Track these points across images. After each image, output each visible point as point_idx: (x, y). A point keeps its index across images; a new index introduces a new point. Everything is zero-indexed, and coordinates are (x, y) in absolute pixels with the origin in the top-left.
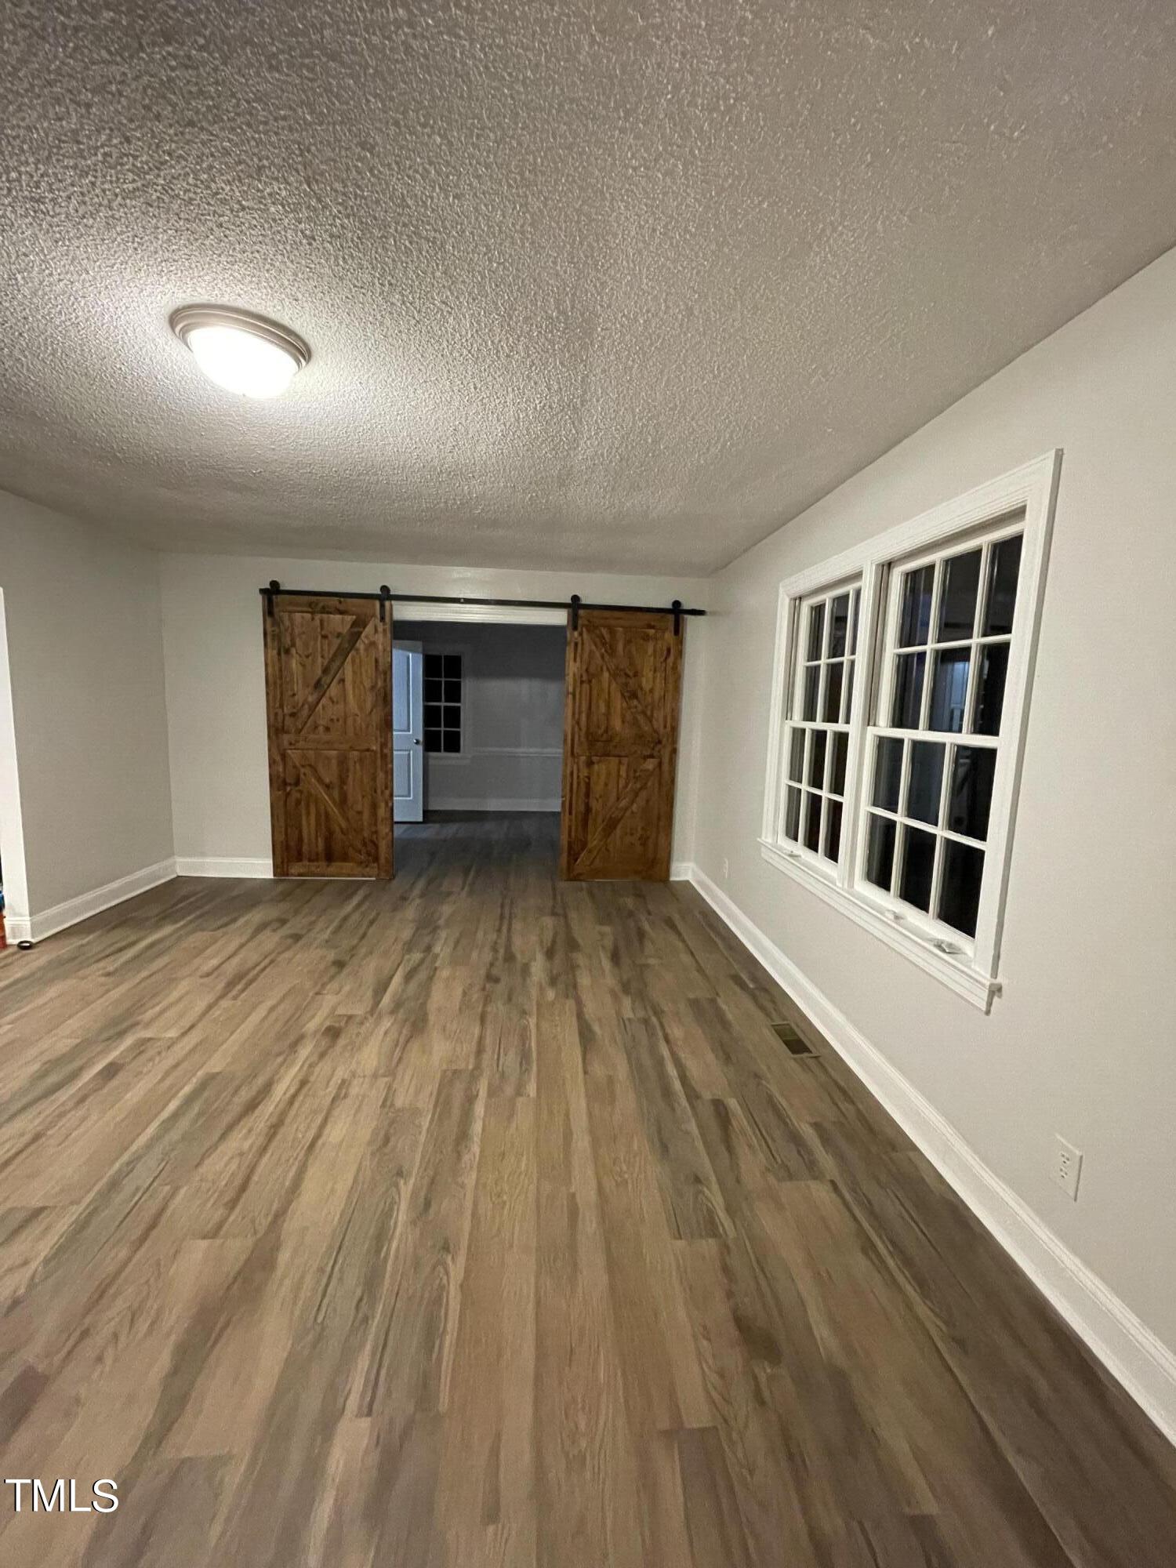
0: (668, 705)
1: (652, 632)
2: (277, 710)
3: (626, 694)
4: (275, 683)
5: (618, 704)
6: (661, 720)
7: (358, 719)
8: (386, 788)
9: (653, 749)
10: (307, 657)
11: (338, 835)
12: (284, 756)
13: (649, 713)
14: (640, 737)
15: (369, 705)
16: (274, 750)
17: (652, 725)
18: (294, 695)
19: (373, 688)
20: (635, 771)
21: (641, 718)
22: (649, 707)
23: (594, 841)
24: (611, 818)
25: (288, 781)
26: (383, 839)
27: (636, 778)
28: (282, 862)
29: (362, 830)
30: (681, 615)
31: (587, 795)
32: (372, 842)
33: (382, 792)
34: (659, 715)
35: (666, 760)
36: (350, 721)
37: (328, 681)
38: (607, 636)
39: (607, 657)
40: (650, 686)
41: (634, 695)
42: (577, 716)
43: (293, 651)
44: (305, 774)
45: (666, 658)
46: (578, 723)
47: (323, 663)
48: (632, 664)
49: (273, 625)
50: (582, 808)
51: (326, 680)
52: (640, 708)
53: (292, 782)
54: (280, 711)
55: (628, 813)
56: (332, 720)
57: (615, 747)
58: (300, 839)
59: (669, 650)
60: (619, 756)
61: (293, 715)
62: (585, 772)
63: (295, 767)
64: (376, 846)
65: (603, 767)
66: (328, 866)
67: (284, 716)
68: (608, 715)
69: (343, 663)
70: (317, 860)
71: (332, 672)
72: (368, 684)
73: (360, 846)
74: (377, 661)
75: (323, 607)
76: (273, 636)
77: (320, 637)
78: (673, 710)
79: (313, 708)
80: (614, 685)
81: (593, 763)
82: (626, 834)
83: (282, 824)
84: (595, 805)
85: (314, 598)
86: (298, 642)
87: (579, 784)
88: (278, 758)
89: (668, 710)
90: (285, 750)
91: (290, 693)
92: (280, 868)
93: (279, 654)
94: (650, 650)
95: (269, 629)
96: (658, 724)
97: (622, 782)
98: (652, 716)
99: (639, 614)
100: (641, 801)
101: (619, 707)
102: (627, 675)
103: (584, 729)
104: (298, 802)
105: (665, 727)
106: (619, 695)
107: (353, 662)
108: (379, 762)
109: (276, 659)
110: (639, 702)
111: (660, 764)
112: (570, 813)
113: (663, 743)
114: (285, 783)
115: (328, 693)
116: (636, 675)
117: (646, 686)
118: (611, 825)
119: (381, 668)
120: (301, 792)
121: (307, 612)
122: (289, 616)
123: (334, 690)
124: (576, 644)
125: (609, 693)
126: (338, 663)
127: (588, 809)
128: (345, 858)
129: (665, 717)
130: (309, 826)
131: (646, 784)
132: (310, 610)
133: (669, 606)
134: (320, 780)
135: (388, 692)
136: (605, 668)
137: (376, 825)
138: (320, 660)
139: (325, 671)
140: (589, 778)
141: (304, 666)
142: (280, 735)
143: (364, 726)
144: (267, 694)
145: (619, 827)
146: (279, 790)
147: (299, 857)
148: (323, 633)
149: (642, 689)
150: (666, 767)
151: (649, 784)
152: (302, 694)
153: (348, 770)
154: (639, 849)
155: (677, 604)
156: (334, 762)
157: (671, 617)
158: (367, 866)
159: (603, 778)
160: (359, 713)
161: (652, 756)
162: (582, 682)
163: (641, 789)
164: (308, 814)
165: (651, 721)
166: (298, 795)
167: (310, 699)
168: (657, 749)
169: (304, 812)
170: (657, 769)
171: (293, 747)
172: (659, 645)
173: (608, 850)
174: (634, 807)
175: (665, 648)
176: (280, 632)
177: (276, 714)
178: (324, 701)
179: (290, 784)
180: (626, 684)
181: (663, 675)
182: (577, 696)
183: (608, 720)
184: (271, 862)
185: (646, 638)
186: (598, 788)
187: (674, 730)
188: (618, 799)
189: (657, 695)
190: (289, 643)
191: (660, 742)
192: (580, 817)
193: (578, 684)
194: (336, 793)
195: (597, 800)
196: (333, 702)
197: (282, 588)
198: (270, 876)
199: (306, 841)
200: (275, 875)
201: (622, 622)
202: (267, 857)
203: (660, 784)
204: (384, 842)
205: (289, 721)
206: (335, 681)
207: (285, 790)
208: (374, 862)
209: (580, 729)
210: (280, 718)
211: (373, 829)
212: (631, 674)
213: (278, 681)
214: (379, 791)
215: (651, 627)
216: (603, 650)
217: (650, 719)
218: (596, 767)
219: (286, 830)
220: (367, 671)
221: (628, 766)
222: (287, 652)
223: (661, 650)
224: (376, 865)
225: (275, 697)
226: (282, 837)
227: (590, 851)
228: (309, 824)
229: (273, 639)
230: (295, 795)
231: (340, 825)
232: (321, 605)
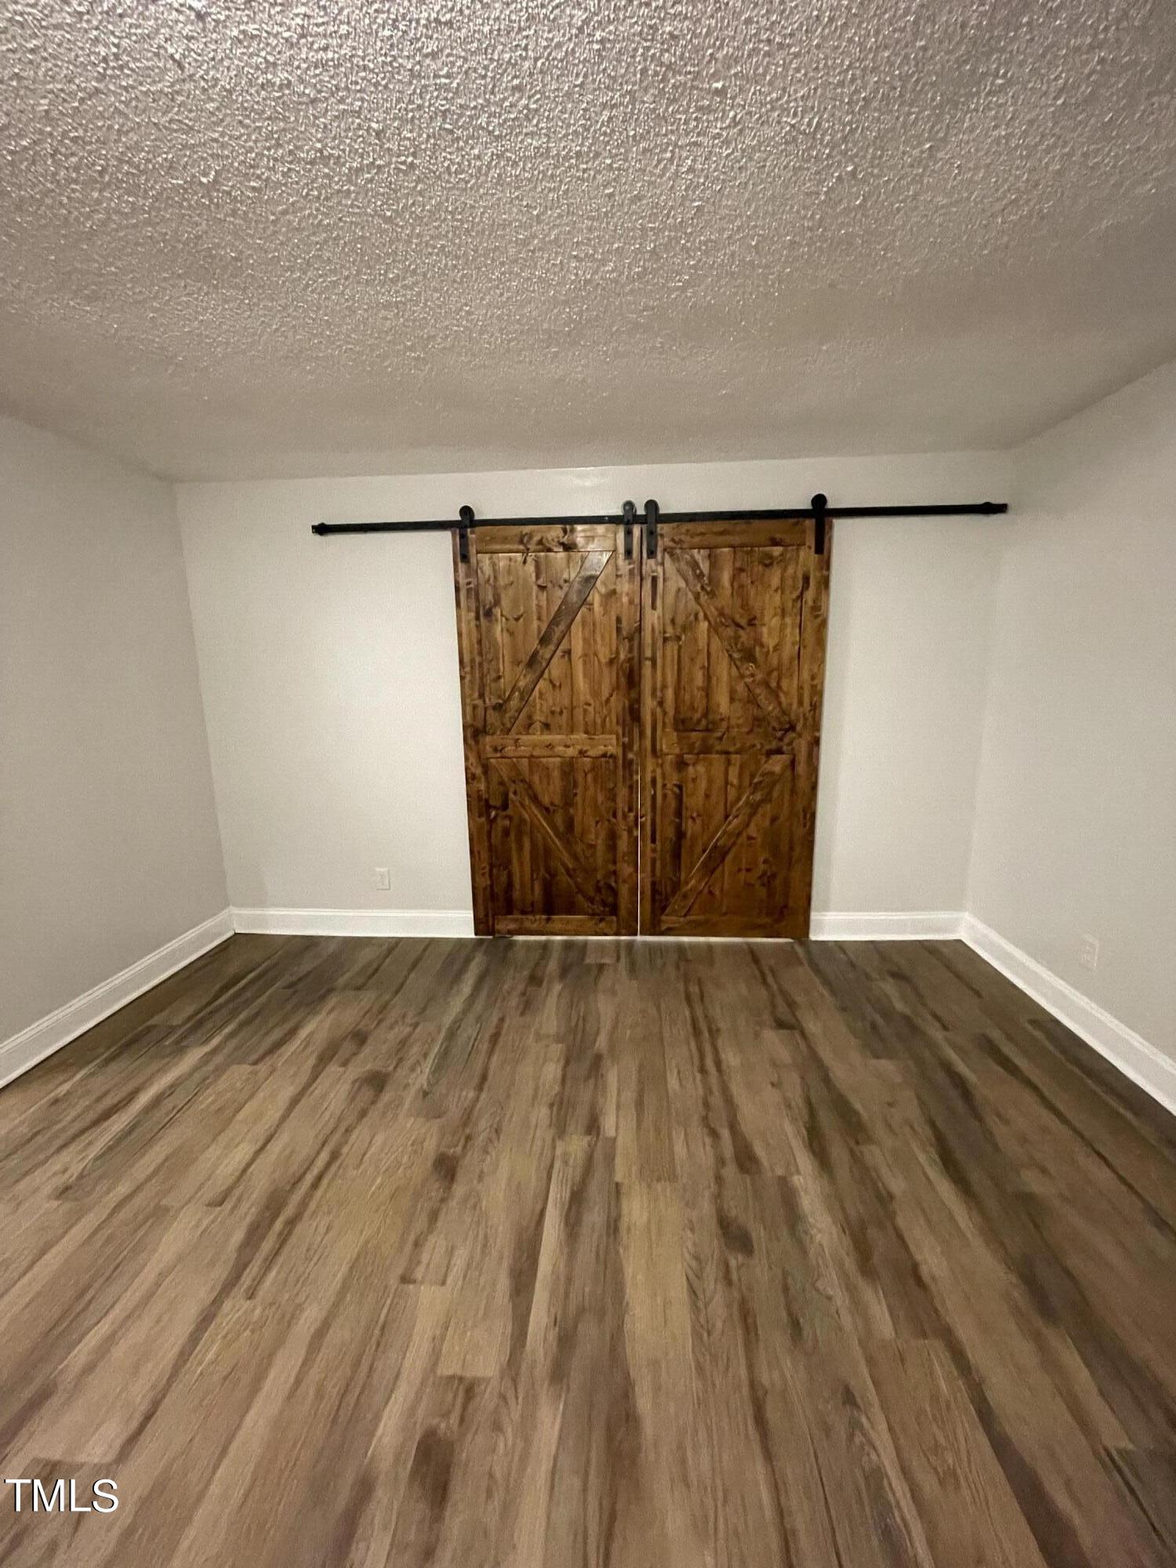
0: (806, 668)
1: (777, 551)
2: (476, 702)
3: (736, 655)
4: (472, 661)
5: (723, 670)
6: (794, 692)
7: (591, 709)
8: (630, 810)
9: (781, 739)
10: (517, 619)
11: (563, 879)
12: (486, 768)
13: (773, 684)
14: (758, 721)
15: (605, 692)
16: (472, 760)
17: (780, 704)
18: (499, 677)
19: (611, 662)
20: (753, 776)
21: (760, 692)
22: (775, 674)
23: (693, 882)
24: (715, 846)
25: (492, 802)
26: (624, 881)
27: (756, 787)
28: (486, 915)
29: (595, 870)
30: (827, 519)
31: (679, 813)
32: (610, 887)
33: (625, 816)
34: (790, 685)
35: (802, 757)
36: (579, 713)
37: (548, 656)
38: (705, 567)
39: (704, 598)
40: (776, 640)
41: (749, 656)
42: (659, 694)
43: (497, 611)
44: (515, 793)
45: (802, 593)
46: (661, 703)
47: (539, 627)
48: (745, 606)
49: (467, 575)
50: (670, 833)
51: (546, 653)
52: (759, 677)
53: (498, 803)
54: (479, 702)
55: (743, 839)
56: (553, 713)
57: (720, 739)
58: (510, 885)
59: (806, 579)
60: (727, 753)
61: (498, 708)
62: (674, 778)
63: (502, 783)
64: (615, 892)
65: (701, 769)
66: (548, 920)
67: (486, 709)
68: (707, 690)
69: (569, 627)
70: (533, 912)
71: (555, 640)
72: (604, 655)
73: (591, 893)
74: (619, 620)
75: (540, 542)
76: (469, 590)
77: (535, 588)
78: (813, 678)
79: (526, 695)
80: (716, 643)
81: (687, 765)
82: (740, 870)
83: (485, 864)
84: (690, 827)
85: (527, 529)
86: (505, 602)
87: (665, 796)
88: (478, 771)
89: (806, 675)
90: (488, 759)
91: (493, 675)
92: (481, 925)
93: (477, 618)
94: (775, 581)
95: (462, 581)
96: (789, 699)
97: (732, 793)
98: (779, 686)
99: (756, 523)
100: (761, 821)
101: (725, 678)
102: (738, 625)
103: (671, 712)
104: (506, 833)
105: (801, 703)
106: (725, 661)
107: (584, 623)
108: (620, 772)
109: (473, 623)
110: (758, 667)
111: (793, 764)
112: (653, 841)
113: (799, 727)
114: (489, 807)
115: (546, 675)
116: (752, 622)
117: (770, 642)
118: (718, 856)
119: (624, 633)
120: (510, 818)
121: (517, 552)
122: (490, 558)
123: (556, 669)
124: (654, 580)
125: (709, 654)
126: (562, 627)
127: (680, 834)
128: (571, 909)
129: (800, 688)
130: (521, 868)
131: (770, 792)
132: (522, 547)
133: (806, 505)
134: (535, 799)
135: (636, 668)
136: (701, 615)
137: (614, 862)
138: (535, 624)
139: (544, 640)
140: (680, 787)
141: (511, 634)
142: (481, 739)
143: (599, 721)
144: (462, 678)
145: (729, 858)
146: (480, 816)
147: (509, 908)
148: (540, 582)
149: (762, 645)
150: (801, 768)
151: (775, 794)
152: (510, 674)
153: (575, 786)
154: (762, 892)
155: (819, 500)
156: (556, 774)
157: (810, 524)
158: (601, 920)
159: (703, 785)
160: (592, 702)
161: (779, 751)
162: (665, 640)
163: (762, 801)
164: (520, 848)
165: (777, 696)
166: (507, 822)
167: (522, 684)
168: (786, 740)
169: (514, 846)
170: (788, 773)
171: (499, 755)
172: (790, 571)
173: (710, 893)
174: (752, 830)
175: (800, 576)
176: (478, 585)
177: (475, 707)
178: (542, 684)
179: (495, 808)
180: (737, 638)
181: (798, 621)
182: (659, 661)
183: (707, 695)
184: (470, 914)
185: (768, 562)
186: (694, 801)
187: (816, 707)
188: (727, 817)
189: (788, 650)
190: (490, 597)
191: (792, 728)
192: (668, 846)
193: (660, 643)
194: (559, 819)
195: (693, 819)
196: (554, 686)
197: (477, 517)
198: (468, 933)
199: (517, 885)
200: (476, 934)
201: (730, 539)
202: (466, 909)
203: (793, 791)
204: (627, 886)
205: (493, 717)
206: (559, 653)
207: (489, 815)
208: (611, 914)
209: (665, 713)
210: (480, 712)
211: (611, 867)
212: (743, 622)
213: (478, 659)
214: (620, 814)
215: (775, 543)
216: (698, 588)
217: (775, 693)
218: (691, 769)
219: (491, 871)
220: (603, 637)
221: (741, 767)
222: (489, 614)
223: (794, 578)
224: (614, 918)
225: (472, 682)
226: (485, 882)
227: (685, 896)
228: (521, 864)
229: (468, 597)
230: (503, 823)
231: (564, 865)
232: (536, 539)
